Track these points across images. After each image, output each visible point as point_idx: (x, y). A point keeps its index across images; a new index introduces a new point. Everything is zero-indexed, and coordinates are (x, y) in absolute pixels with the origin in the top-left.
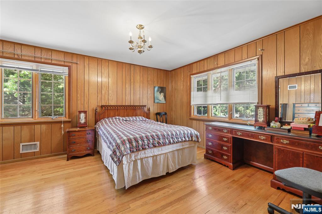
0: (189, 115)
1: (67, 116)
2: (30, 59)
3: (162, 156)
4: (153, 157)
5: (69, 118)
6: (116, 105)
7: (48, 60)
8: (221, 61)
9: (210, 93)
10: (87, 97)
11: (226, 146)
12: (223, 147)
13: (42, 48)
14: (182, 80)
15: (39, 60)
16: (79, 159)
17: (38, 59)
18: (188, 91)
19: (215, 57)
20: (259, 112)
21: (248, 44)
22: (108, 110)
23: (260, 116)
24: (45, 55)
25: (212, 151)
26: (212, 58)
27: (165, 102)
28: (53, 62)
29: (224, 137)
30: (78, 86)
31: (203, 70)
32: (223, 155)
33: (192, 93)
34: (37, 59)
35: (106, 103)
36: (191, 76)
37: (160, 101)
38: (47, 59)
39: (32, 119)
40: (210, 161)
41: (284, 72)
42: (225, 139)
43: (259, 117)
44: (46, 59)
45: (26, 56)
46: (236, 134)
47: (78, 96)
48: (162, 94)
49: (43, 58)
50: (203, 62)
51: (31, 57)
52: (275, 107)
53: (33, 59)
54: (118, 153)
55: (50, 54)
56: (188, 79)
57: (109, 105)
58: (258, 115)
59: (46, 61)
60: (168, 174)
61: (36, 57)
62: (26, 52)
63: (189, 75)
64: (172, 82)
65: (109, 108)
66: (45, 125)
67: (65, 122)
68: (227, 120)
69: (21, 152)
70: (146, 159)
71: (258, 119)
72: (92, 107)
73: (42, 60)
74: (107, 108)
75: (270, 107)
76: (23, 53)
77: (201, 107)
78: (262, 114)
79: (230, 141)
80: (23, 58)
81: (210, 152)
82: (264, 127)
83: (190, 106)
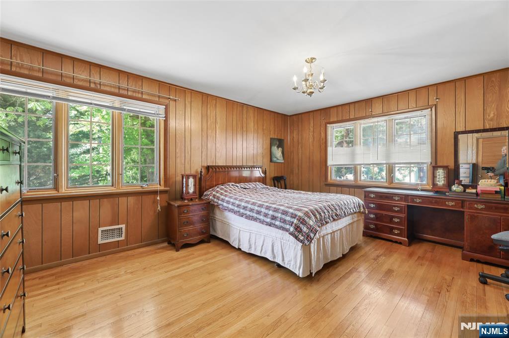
0: (324, 179)
1: (162, 182)
2: (113, 90)
3: (338, 231)
4: (331, 233)
5: (165, 186)
6: (225, 165)
7: (137, 94)
8: (377, 108)
9: (359, 149)
10: (188, 153)
11: (398, 218)
12: (394, 219)
13: (129, 74)
14: (312, 129)
15: (125, 93)
16: (194, 247)
17: (124, 91)
18: (323, 146)
19: (369, 102)
20: (438, 174)
21: (417, 90)
22: (216, 172)
23: (439, 178)
24: (132, 84)
25: (375, 225)
26: (364, 103)
27: (283, 162)
28: (144, 97)
29: (395, 206)
30: (177, 136)
31: (348, 118)
32: (393, 228)
33: (329, 149)
34: (122, 92)
35: (213, 162)
36: (328, 125)
37: (278, 159)
38: (136, 92)
39: (113, 188)
40: (372, 238)
41: (465, 127)
42: (396, 209)
43: (437, 180)
44: (134, 91)
45: (107, 86)
46: (413, 201)
47: (177, 151)
48: (280, 149)
49: (130, 91)
50: (347, 107)
51: (113, 87)
52: (453, 168)
53: (116, 91)
54: (305, 229)
55: (141, 84)
56: (322, 128)
57: (217, 165)
58: (436, 177)
59: (134, 95)
60: (344, 256)
61: (121, 89)
62: (107, 80)
63: (324, 123)
64: (292, 132)
65: (218, 169)
66: (132, 197)
67: (162, 192)
68: (386, 184)
69: (100, 241)
70: (327, 236)
71: (437, 182)
72: (196, 168)
73: (130, 93)
74: (215, 169)
75: (449, 167)
76: (103, 81)
77: (342, 168)
78: (443, 176)
79: (404, 210)
80: (103, 88)
81: (372, 226)
82: (446, 192)
83: (326, 167)
